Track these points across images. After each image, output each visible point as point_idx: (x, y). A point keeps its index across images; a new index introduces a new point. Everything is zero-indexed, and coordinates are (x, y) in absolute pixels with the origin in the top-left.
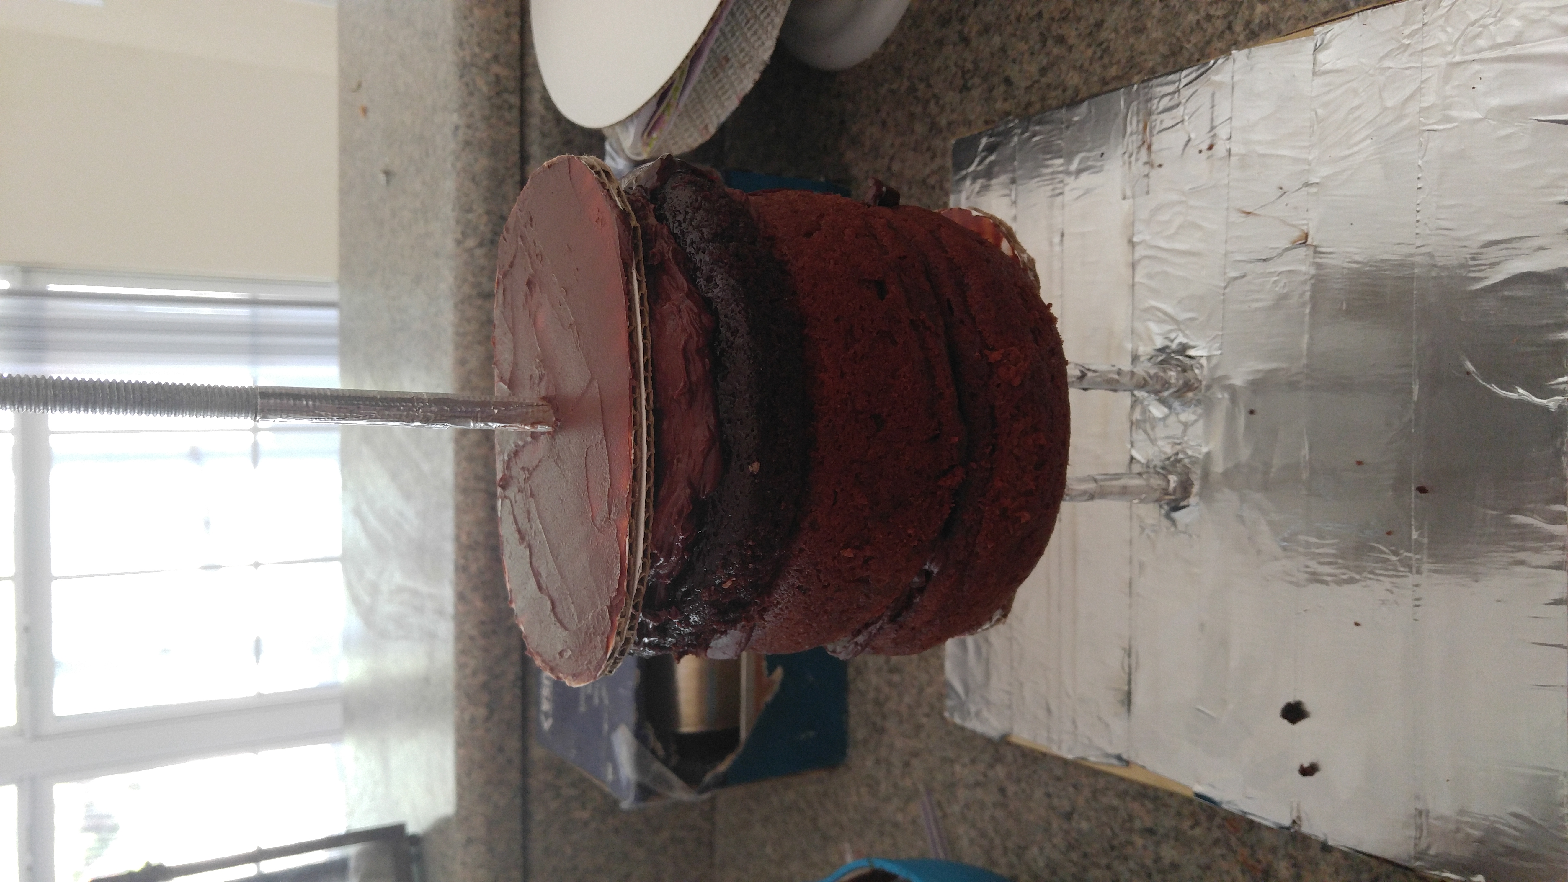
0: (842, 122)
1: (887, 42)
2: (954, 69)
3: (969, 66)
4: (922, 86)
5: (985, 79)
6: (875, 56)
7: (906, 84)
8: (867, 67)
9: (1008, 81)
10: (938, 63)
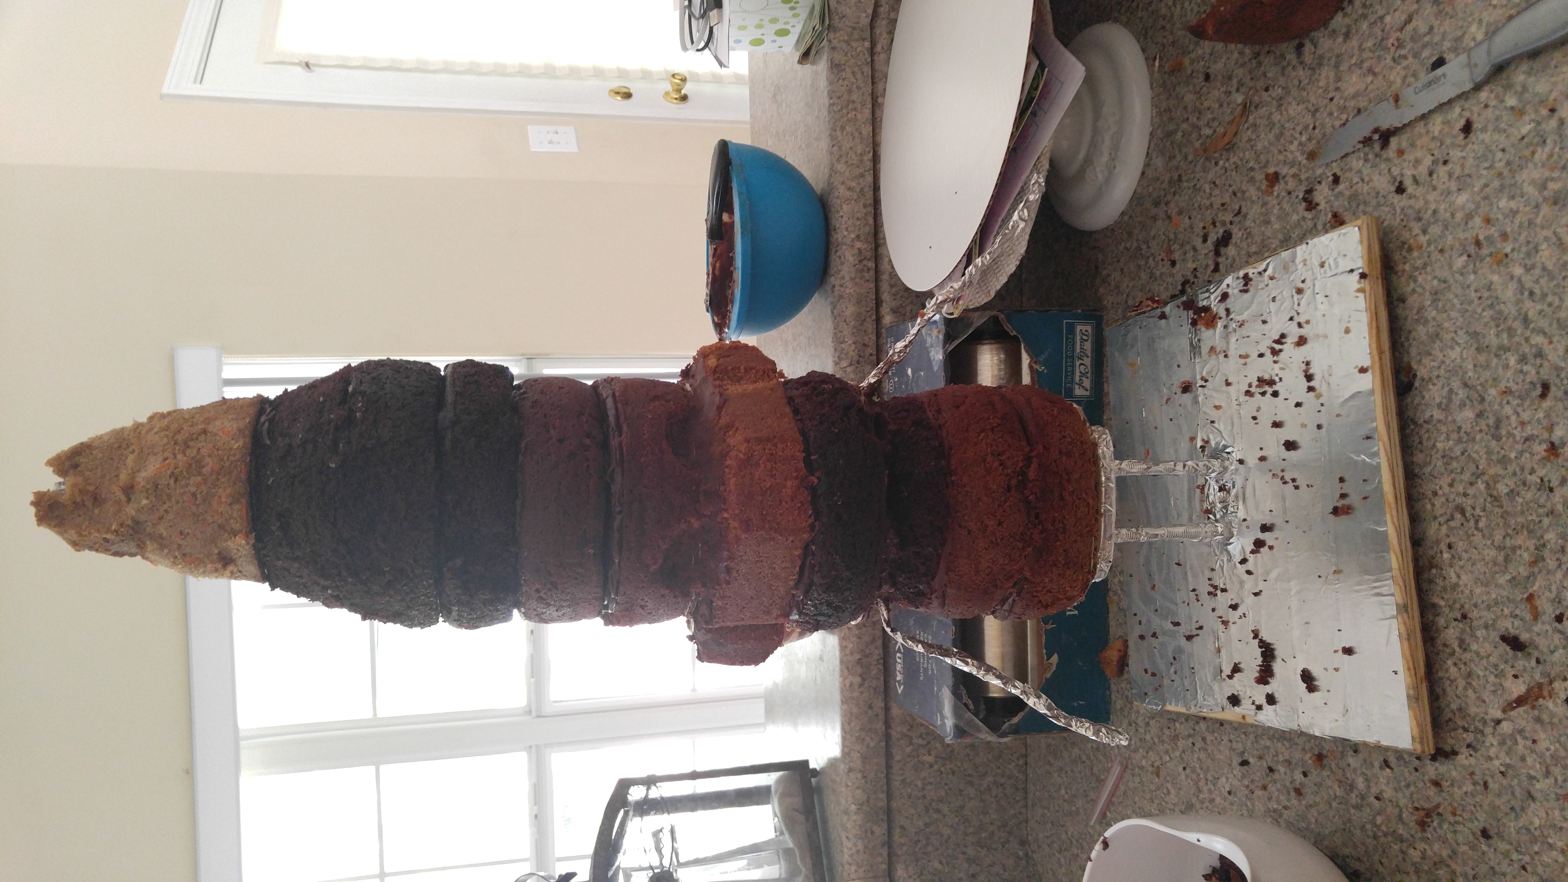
0: (1097, 267)
1: (1123, 214)
2: (1163, 237)
3: (1172, 236)
4: (1144, 247)
5: (1182, 245)
6: (1116, 222)
7: (1135, 245)
8: (1110, 231)
9: (1195, 249)
10: (1153, 233)
